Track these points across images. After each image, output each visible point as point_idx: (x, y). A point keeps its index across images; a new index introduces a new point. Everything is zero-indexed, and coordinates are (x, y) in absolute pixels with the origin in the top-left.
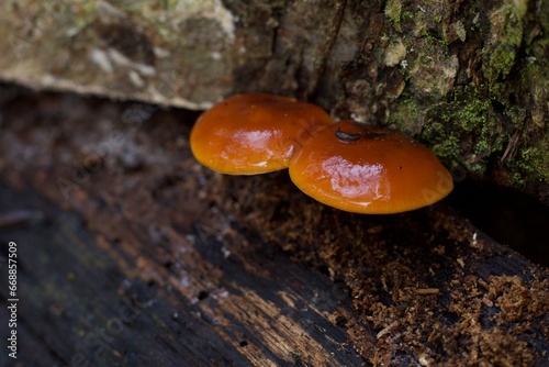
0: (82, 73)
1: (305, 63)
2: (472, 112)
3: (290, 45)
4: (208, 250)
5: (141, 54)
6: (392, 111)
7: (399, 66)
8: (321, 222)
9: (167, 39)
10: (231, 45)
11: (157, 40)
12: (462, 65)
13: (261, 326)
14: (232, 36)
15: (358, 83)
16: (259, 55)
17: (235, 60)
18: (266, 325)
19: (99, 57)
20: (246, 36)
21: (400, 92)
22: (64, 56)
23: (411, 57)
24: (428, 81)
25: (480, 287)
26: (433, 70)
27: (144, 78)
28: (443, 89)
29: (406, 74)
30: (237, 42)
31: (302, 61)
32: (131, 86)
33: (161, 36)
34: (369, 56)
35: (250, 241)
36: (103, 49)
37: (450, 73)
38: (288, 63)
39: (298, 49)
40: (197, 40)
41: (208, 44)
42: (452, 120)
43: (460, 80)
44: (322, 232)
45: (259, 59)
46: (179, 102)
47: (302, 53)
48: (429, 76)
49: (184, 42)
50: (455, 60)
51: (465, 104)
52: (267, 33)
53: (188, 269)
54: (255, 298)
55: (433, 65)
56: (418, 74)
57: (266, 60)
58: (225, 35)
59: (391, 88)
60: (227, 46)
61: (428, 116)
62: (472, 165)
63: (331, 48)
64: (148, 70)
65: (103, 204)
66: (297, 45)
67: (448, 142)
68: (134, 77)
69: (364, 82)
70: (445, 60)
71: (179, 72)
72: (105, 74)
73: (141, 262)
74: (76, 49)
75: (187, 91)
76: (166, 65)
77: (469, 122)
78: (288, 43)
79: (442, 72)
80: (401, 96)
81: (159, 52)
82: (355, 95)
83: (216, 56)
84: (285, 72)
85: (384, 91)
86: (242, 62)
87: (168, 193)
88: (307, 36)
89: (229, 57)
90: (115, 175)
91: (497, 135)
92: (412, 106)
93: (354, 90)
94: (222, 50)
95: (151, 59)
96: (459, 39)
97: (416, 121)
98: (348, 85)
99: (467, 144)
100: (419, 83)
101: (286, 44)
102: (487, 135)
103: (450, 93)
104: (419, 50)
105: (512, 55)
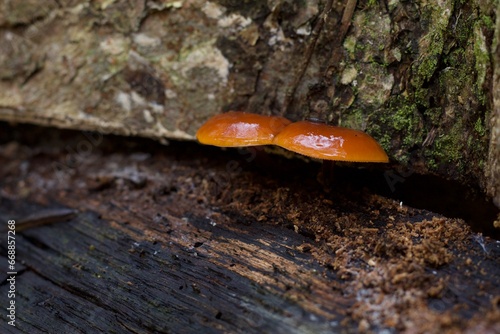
0: (107, 111)
1: (278, 98)
2: (402, 116)
3: (268, 85)
4: (199, 223)
5: (155, 95)
6: (344, 120)
7: (350, 84)
8: (288, 199)
9: (176, 83)
10: (223, 87)
11: (169, 83)
12: (397, 81)
13: (246, 257)
14: (225, 81)
15: (319, 102)
16: (245, 93)
17: (225, 100)
18: (249, 255)
19: (123, 98)
20: (235, 80)
21: (350, 103)
22: (97, 96)
23: (360, 78)
24: (372, 95)
25: (408, 227)
26: (375, 86)
27: (154, 115)
28: (382, 99)
29: (356, 90)
30: (228, 85)
31: (276, 96)
32: (144, 121)
33: (172, 81)
34: (329, 80)
35: (231, 218)
36: (127, 91)
37: (388, 87)
38: (265, 98)
39: (274, 88)
40: (198, 85)
41: (206, 88)
42: (387, 122)
43: (395, 91)
44: (288, 206)
45: (244, 96)
46: (179, 134)
47: (276, 90)
48: (372, 92)
49: (190, 85)
50: (391, 78)
51: (397, 110)
52: (253, 75)
53: (185, 233)
54: (239, 243)
55: (375, 82)
56: (364, 91)
57: (249, 96)
58: (221, 79)
59: (344, 101)
60: (220, 89)
61: (370, 121)
62: (399, 156)
63: (300, 79)
64: (158, 108)
65: (113, 207)
66: (274, 84)
67: (383, 140)
68: (147, 114)
69: (323, 102)
70: (384, 79)
71: (182, 111)
72: (124, 113)
73: (147, 232)
74: (106, 91)
75: (186, 125)
76: (172, 105)
77: (399, 123)
78: (267, 83)
79: (382, 87)
80: (351, 107)
81: (169, 93)
82: (316, 112)
83: (211, 96)
84: (263, 104)
85: (340, 103)
86: (230, 101)
87: (164, 199)
88: (281, 77)
89: (220, 97)
90: (122, 191)
91: (419, 130)
92: (358, 114)
93: (316, 108)
94: (216, 92)
95: (162, 100)
96: (396, 60)
97: (361, 126)
98: (312, 103)
99: (396, 142)
100: (364, 97)
101: (265, 84)
102: (412, 130)
103: (386, 102)
104: (366, 72)
105: (435, 62)
